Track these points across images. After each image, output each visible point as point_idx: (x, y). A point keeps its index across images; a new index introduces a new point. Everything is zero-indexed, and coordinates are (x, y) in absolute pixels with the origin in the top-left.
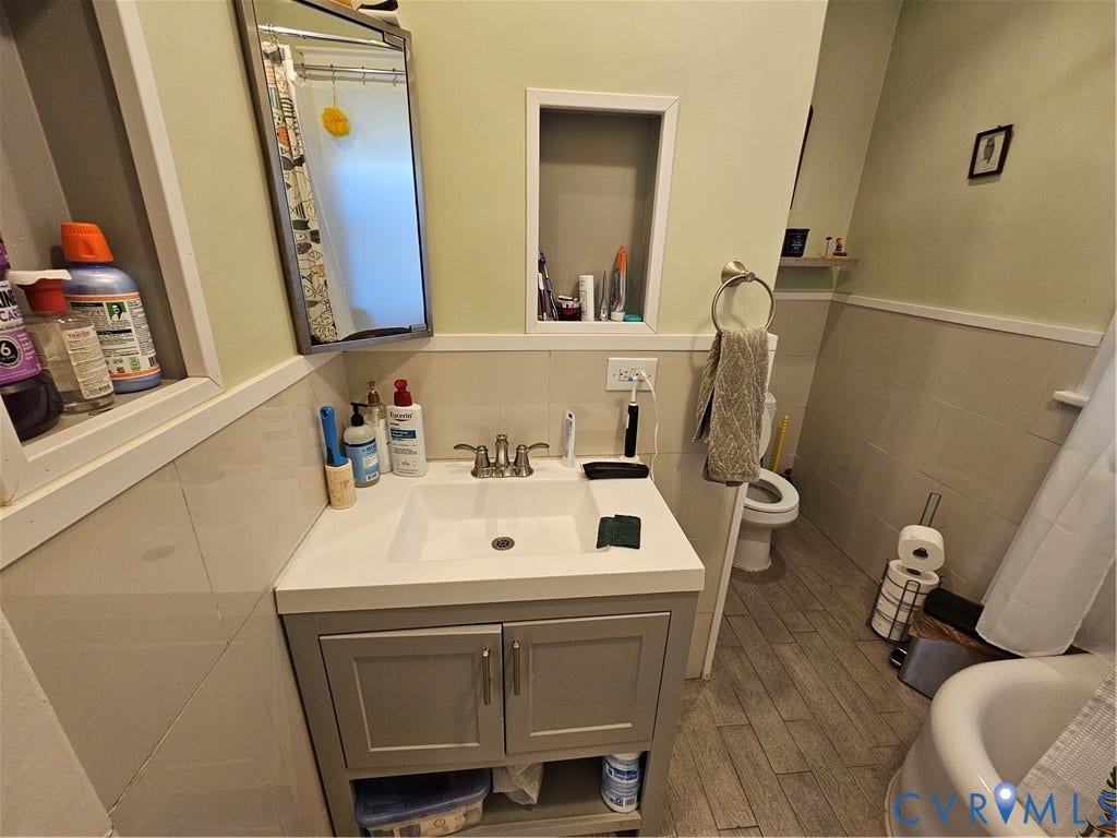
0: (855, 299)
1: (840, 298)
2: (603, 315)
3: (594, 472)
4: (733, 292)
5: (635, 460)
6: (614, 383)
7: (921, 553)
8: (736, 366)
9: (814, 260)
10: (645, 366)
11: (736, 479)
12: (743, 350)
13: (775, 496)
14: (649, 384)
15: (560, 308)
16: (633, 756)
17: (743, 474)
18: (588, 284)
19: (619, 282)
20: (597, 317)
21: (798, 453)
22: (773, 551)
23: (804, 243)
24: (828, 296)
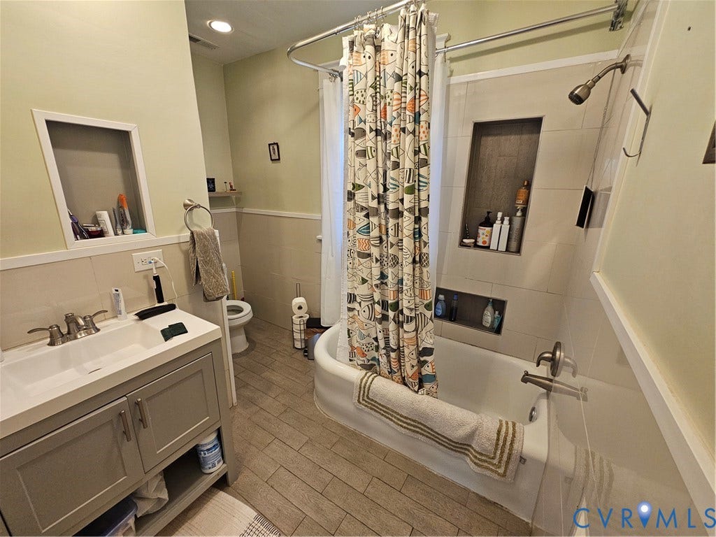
0: (246, 210)
1: (239, 210)
2: (120, 232)
3: (143, 315)
4: (192, 214)
5: (165, 303)
6: (139, 267)
7: (300, 308)
8: (204, 246)
9: (221, 193)
10: (156, 255)
11: (220, 295)
12: (205, 238)
13: (239, 310)
14: (162, 263)
15: (88, 231)
16: (214, 436)
17: (223, 292)
18: (105, 216)
19: (125, 213)
20: (116, 234)
21: (244, 288)
22: (248, 339)
23: (214, 185)
24: (234, 210)
